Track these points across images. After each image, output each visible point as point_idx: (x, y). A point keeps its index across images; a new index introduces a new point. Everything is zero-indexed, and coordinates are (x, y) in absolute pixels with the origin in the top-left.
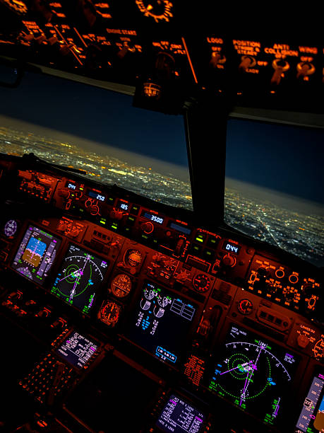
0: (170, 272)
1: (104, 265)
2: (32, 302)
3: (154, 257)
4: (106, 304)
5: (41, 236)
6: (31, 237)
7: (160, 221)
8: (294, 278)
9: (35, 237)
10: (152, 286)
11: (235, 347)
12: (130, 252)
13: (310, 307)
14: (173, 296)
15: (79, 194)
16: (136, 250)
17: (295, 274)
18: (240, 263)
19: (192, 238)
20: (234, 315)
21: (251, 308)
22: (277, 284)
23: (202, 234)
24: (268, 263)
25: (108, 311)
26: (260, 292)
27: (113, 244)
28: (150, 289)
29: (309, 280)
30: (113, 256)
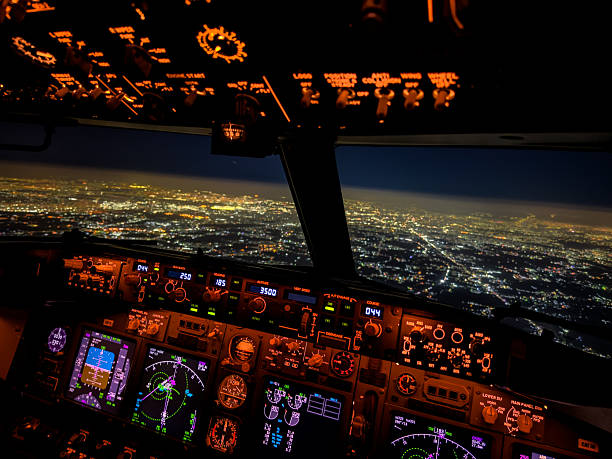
0: (298, 357)
1: (202, 367)
2: (106, 443)
3: (272, 342)
4: (215, 422)
5: (104, 343)
6: (89, 347)
7: (273, 292)
8: (457, 337)
9: (96, 346)
10: (276, 383)
11: (405, 443)
12: (236, 340)
13: (485, 369)
14: (307, 392)
15: (155, 277)
16: (244, 337)
17: (458, 331)
18: (387, 331)
19: (318, 307)
20: (395, 399)
21: (414, 384)
22: (439, 348)
23: (332, 300)
24: (421, 323)
25: (220, 432)
26: (419, 363)
27: (210, 335)
28: (273, 388)
29: (476, 334)
30: (214, 352)
